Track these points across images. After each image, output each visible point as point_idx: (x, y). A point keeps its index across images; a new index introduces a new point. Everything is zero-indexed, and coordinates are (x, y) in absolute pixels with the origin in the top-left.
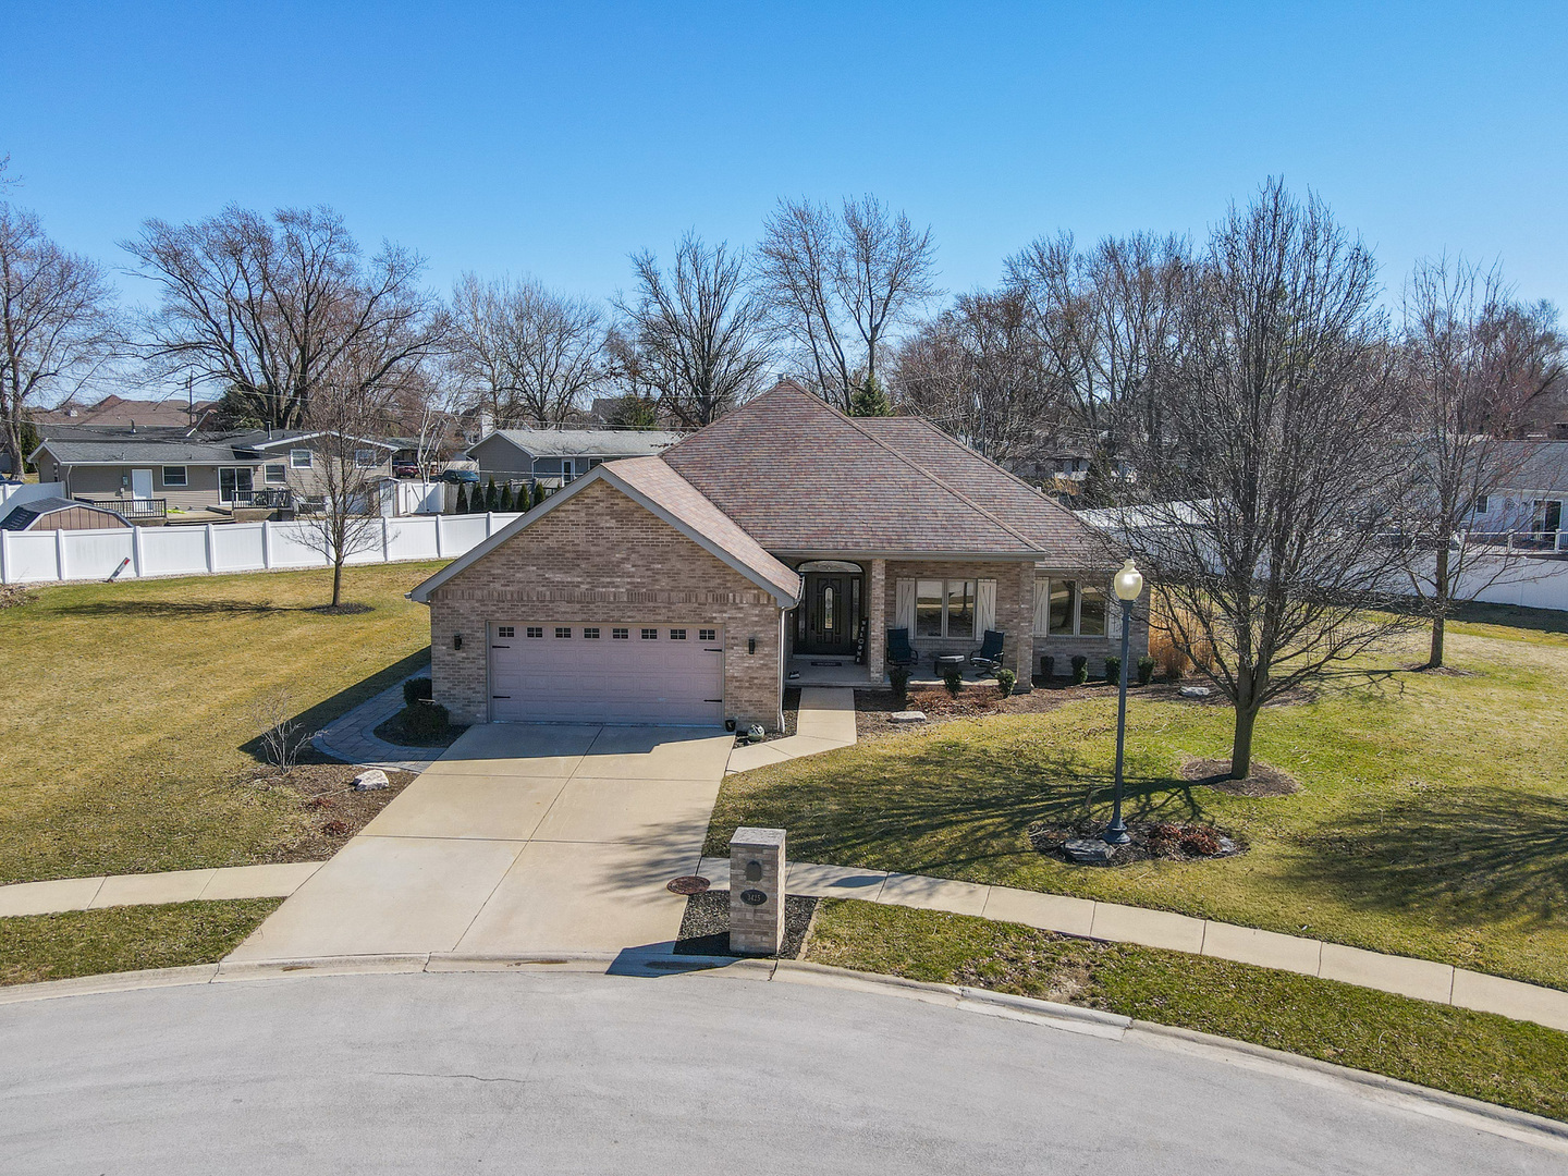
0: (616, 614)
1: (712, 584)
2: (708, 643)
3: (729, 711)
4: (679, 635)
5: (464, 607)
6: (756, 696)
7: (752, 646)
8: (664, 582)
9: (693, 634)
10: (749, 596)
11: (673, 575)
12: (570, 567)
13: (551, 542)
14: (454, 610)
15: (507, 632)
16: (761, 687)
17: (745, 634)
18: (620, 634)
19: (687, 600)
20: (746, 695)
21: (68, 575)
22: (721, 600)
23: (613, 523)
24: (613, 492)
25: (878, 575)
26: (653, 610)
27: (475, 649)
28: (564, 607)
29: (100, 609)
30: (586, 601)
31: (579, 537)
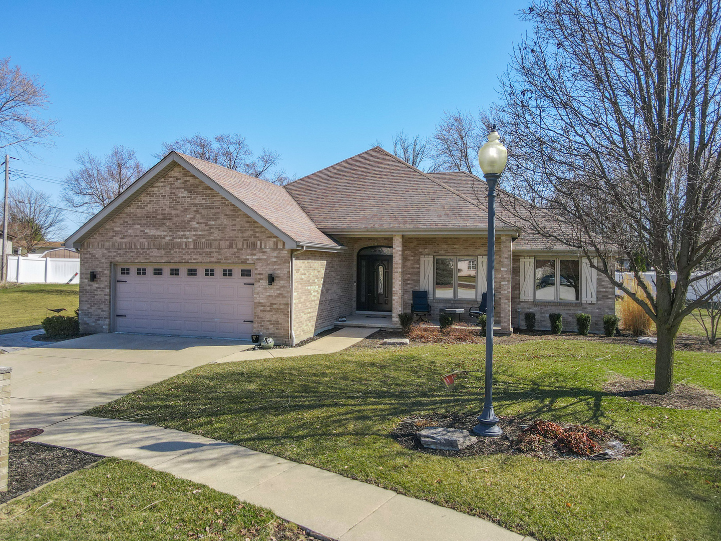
0: (186, 257)
1: (246, 235)
2: (247, 280)
3: (256, 328)
4: (228, 273)
5: (98, 253)
6: (274, 318)
7: (272, 279)
8: (216, 234)
9: (237, 272)
10: (270, 243)
11: (222, 229)
12: (159, 225)
13: (149, 209)
14: (93, 256)
15: (126, 271)
16: (278, 311)
17: (267, 270)
18: (192, 272)
19: (230, 247)
20: (268, 316)
21: (49, 281)
22: (252, 246)
23: (186, 194)
24: (186, 173)
26: (209, 254)
27: (104, 282)
28: (155, 253)
30: (169, 248)
31: (165, 203)
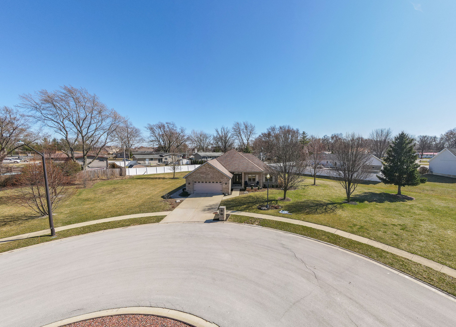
0: (209, 180)
1: (221, 176)
2: (221, 183)
3: (223, 192)
4: (217, 182)
5: (190, 179)
6: (227, 190)
7: (226, 184)
8: (215, 176)
9: (219, 182)
10: (226, 178)
11: (216, 175)
12: (203, 174)
13: (201, 171)
14: (189, 180)
15: (195, 182)
16: (227, 189)
17: (225, 182)
18: (210, 182)
19: (218, 178)
20: (225, 190)
21: (138, 174)
22: (222, 178)
23: (209, 169)
24: (209, 165)
25: (243, 174)
26: (214, 179)
27: (191, 184)
28: (203, 179)
29: (142, 178)
30: (205, 178)
31: (204, 170)
